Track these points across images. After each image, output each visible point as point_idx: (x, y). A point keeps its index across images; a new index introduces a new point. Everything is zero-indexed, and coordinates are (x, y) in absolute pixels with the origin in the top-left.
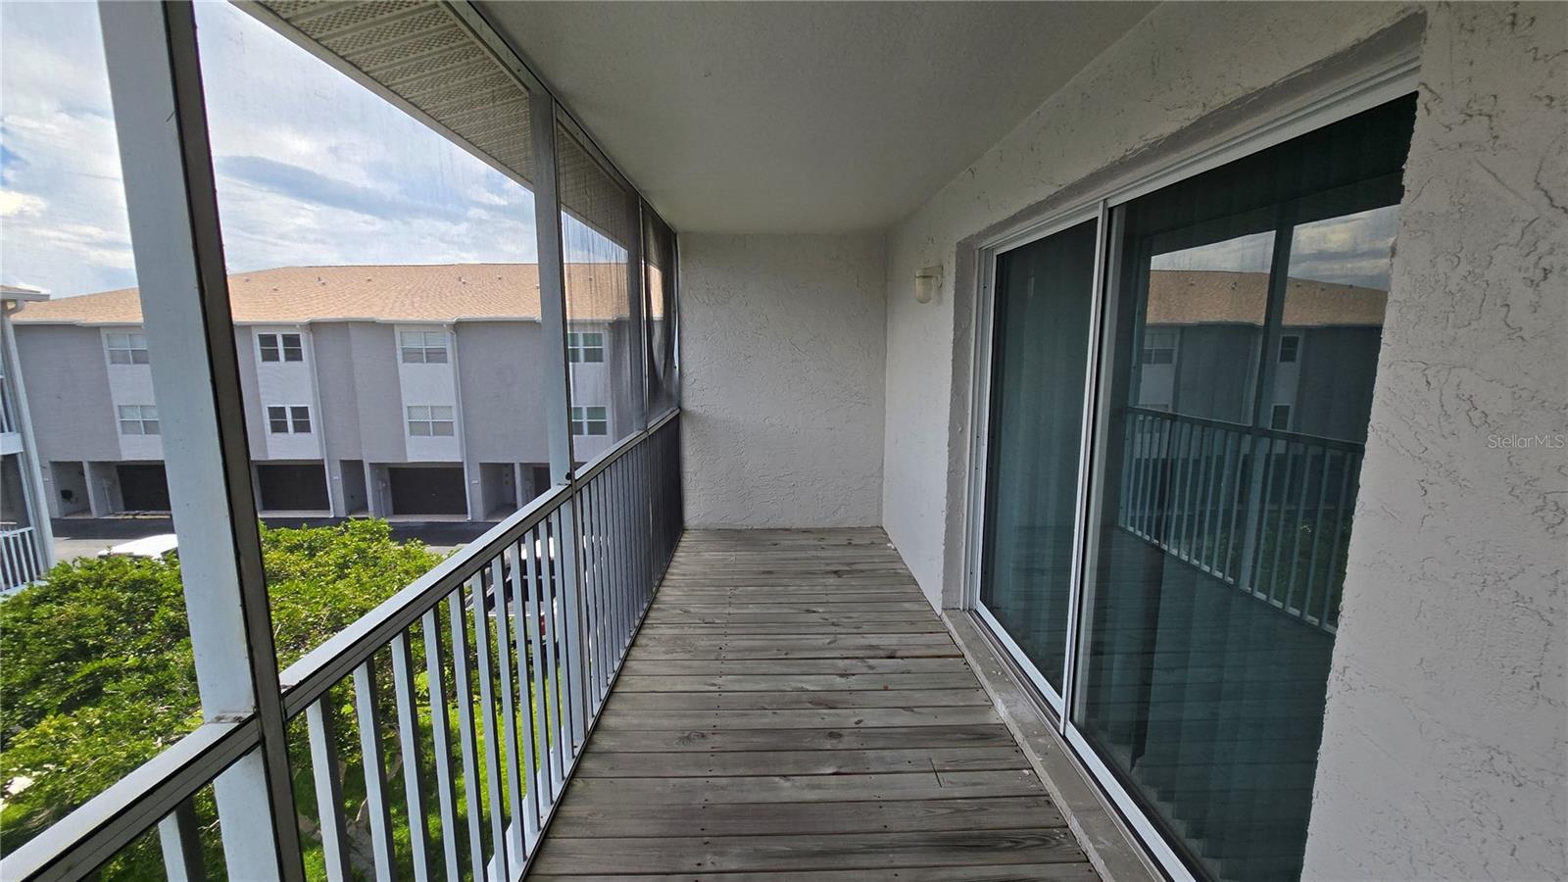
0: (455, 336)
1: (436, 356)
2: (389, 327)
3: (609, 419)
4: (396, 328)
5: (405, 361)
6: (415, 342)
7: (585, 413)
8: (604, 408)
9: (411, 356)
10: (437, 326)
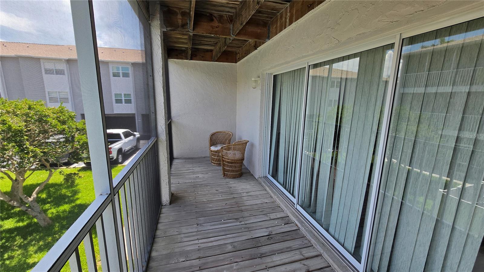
0: (68, 65)
1: (59, 72)
2: (38, 59)
3: (132, 98)
4: (41, 60)
5: (46, 73)
6: (49, 66)
7: (123, 96)
8: (130, 94)
9: (48, 72)
10: (60, 60)
